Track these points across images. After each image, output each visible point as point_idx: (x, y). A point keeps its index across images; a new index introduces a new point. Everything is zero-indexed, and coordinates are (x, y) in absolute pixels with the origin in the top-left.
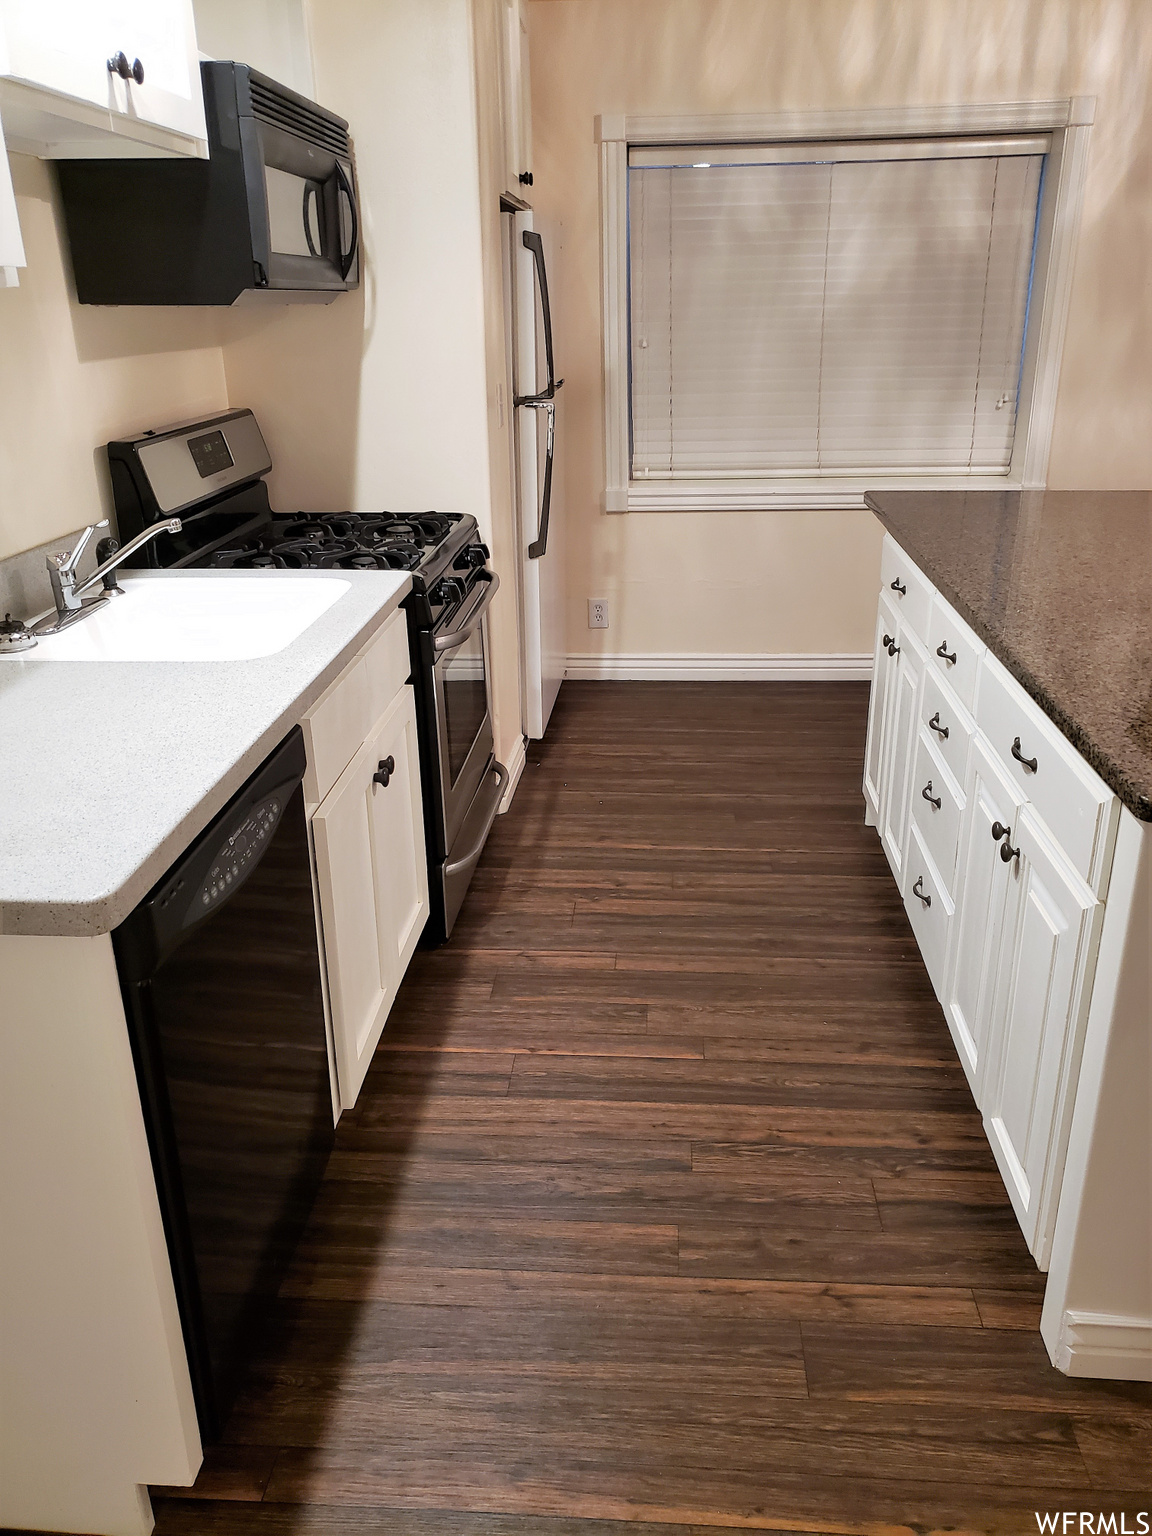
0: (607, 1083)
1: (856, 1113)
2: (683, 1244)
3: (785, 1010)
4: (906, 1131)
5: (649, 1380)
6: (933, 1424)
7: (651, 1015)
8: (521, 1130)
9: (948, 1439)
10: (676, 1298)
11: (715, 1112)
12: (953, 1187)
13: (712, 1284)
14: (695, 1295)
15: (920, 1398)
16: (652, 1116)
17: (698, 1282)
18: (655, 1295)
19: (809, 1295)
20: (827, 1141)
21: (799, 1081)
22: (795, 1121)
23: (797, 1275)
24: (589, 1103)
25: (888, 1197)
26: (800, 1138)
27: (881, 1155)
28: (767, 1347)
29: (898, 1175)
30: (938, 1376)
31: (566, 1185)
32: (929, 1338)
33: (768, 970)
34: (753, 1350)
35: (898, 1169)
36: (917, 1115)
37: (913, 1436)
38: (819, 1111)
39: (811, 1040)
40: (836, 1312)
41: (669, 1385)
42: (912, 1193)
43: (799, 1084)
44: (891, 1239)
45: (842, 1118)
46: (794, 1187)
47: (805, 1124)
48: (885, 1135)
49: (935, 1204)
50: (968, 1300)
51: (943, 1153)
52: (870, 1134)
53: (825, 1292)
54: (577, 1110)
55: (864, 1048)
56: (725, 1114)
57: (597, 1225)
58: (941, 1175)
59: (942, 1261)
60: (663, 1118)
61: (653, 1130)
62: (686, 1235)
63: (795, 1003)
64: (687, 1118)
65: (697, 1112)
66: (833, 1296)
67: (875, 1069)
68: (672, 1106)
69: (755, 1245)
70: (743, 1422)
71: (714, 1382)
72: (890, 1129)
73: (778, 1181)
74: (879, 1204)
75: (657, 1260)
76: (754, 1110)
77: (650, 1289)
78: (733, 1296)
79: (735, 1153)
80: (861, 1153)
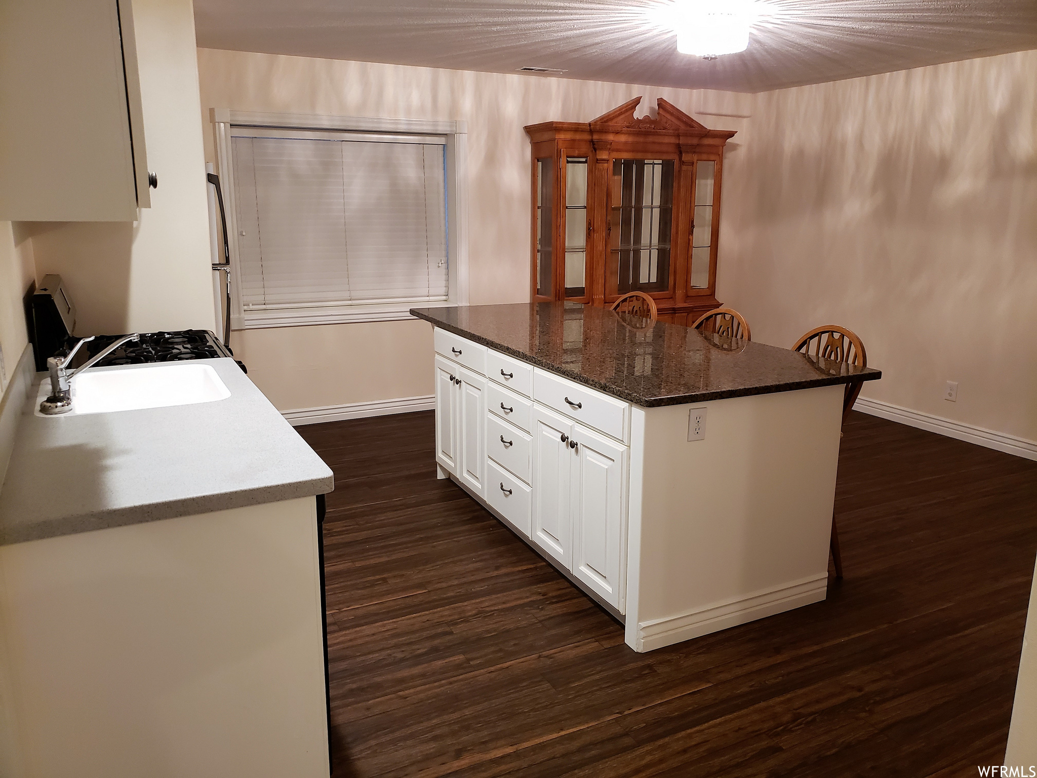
0: (388, 612)
1: (510, 593)
2: (468, 660)
3: (453, 562)
4: (533, 594)
5: (489, 708)
6: (607, 683)
7: (390, 581)
8: (359, 642)
9: (614, 685)
10: (480, 678)
11: (448, 609)
12: (565, 607)
13: (492, 669)
14: (488, 674)
15: (597, 677)
16: (419, 619)
17: (486, 670)
18: (471, 680)
19: (534, 660)
20: (504, 606)
21: (478, 588)
22: (486, 603)
23: (525, 655)
24: (385, 622)
25: (543, 618)
26: (493, 608)
27: (531, 604)
28: (530, 682)
29: (542, 609)
30: (599, 668)
31: (400, 655)
32: (588, 659)
33: (433, 549)
34: (524, 684)
35: (540, 607)
36: (535, 587)
37: (601, 689)
38: (494, 596)
39: (472, 571)
40: (549, 662)
41: (499, 706)
42: (551, 614)
43: (479, 589)
44: (553, 632)
45: (505, 596)
46: (503, 626)
47: (492, 603)
48: (527, 597)
49: (564, 615)
50: (595, 642)
51: (553, 597)
52: (521, 598)
53: (540, 657)
54: (381, 626)
55: (497, 568)
56: (454, 608)
57: (426, 665)
58: (559, 605)
59: (578, 633)
60: (425, 618)
61: (424, 624)
62: (469, 656)
63: (456, 559)
64: (437, 615)
65: (440, 612)
66: (544, 657)
67: (507, 575)
68: (427, 612)
69: (500, 650)
70: (537, 707)
71: (517, 699)
72: (528, 594)
73: (494, 626)
74: (540, 622)
75: (463, 668)
76: (466, 603)
77: (466, 679)
78: (504, 670)
79: (468, 621)
80: (522, 606)
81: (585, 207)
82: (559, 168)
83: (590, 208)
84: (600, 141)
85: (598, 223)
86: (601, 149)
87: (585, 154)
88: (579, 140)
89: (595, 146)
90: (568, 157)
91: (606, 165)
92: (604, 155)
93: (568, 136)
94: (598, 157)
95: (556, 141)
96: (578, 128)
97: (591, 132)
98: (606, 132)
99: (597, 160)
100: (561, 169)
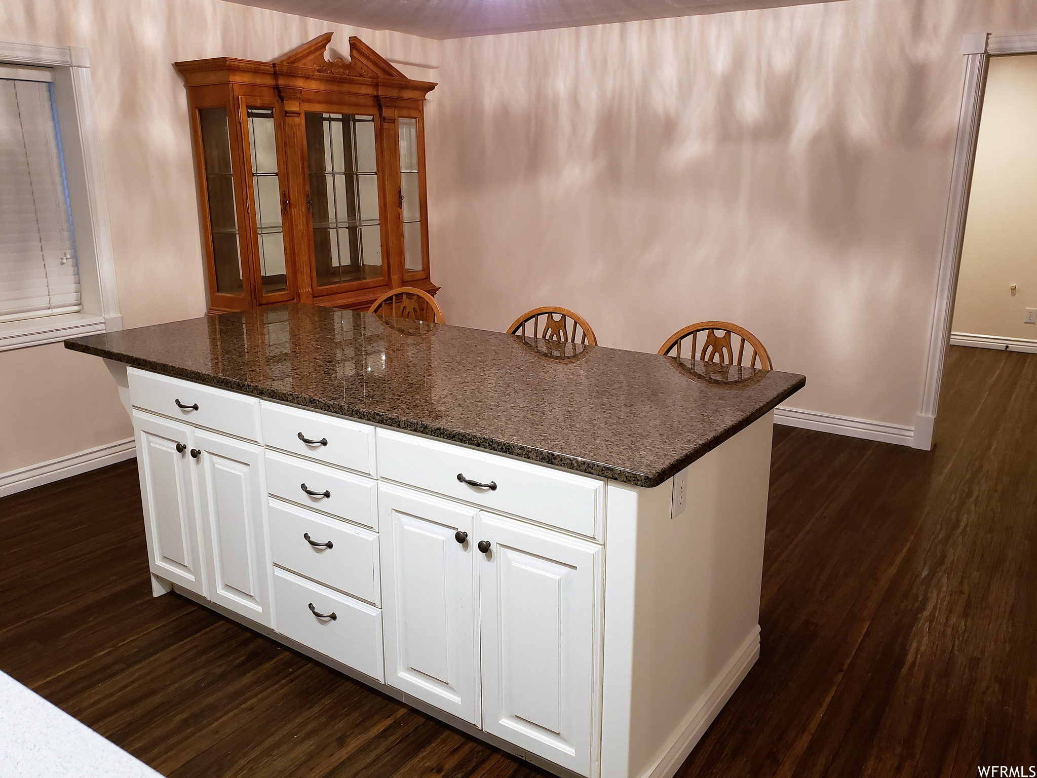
4: (423, 773)
36: (417, 759)
39: (305, 761)
67: (362, 750)
81: (277, 174)
82: (237, 122)
83: (283, 175)
84: (286, 87)
85: (296, 196)
86: (290, 98)
87: (270, 104)
88: (261, 86)
89: (280, 93)
90: (248, 107)
91: (297, 119)
92: (293, 106)
93: (246, 79)
94: (287, 109)
95: (230, 85)
96: (259, 69)
97: (276, 75)
98: (294, 76)
99: (286, 112)
100: (240, 123)
